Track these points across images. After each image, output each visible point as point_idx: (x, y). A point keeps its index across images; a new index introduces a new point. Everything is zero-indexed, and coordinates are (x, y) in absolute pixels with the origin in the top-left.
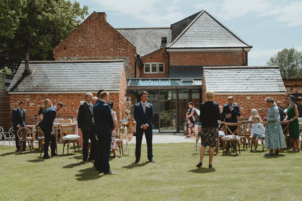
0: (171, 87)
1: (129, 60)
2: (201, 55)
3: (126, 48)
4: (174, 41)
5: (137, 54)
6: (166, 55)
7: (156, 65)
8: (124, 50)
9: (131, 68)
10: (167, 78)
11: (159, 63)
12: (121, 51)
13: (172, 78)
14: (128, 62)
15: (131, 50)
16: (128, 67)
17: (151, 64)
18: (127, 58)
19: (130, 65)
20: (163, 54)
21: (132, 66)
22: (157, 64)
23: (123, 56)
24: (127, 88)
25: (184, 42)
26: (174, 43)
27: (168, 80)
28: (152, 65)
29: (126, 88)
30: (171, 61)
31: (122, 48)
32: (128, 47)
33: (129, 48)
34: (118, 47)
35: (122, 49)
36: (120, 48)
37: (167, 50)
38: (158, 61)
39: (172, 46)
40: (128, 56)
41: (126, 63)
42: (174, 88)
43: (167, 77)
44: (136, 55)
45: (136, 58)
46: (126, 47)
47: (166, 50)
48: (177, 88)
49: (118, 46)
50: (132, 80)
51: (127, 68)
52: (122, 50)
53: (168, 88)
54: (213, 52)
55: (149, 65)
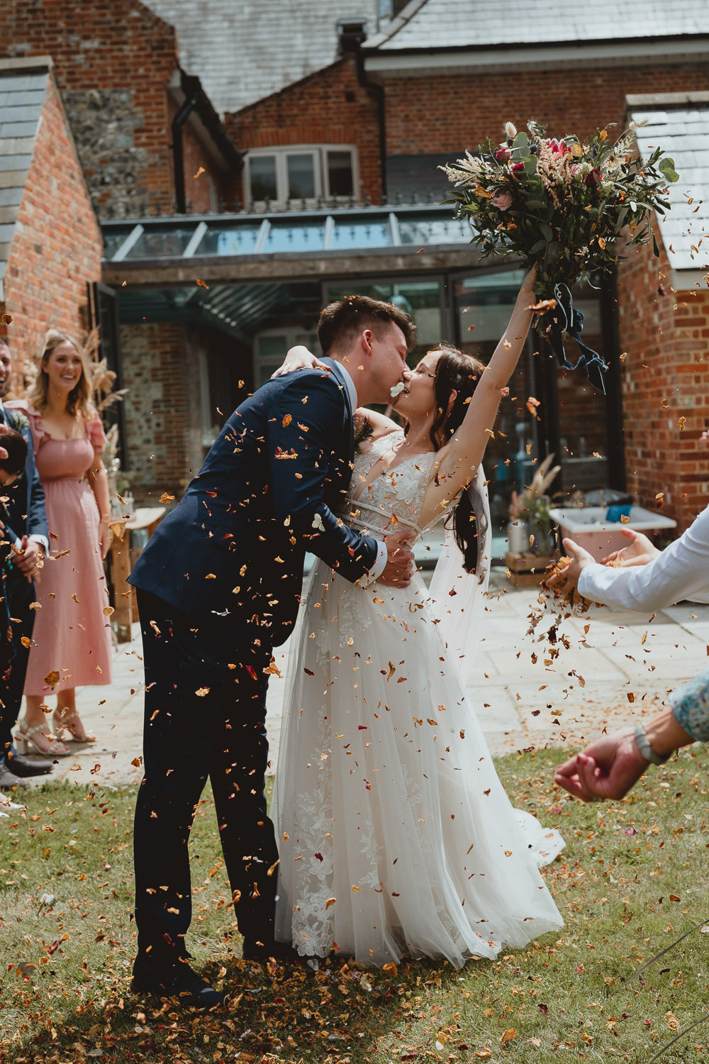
0: (404, 256)
1: (133, 114)
2: (562, 89)
3: (113, 35)
4: (406, 12)
5: (183, 72)
6: (363, 100)
7: (309, 158)
8: (98, 51)
9: (151, 160)
10: (373, 209)
11: (327, 148)
12: (80, 58)
13: (405, 207)
14: (130, 124)
15: (141, 49)
16: (134, 158)
17: (281, 156)
18: (124, 97)
19: (144, 145)
20: (350, 97)
21: (155, 151)
22: (317, 154)
23: (95, 86)
24: (104, 278)
25: (461, 16)
26: (407, 21)
27: (383, 218)
28: (291, 159)
29: (95, 276)
30: (395, 128)
31: (86, 38)
32: (124, 29)
33: (129, 33)
34: (60, 32)
35: (87, 45)
36: (75, 38)
37: (371, 65)
38: (319, 138)
39: (398, 36)
40: (128, 85)
41: (120, 129)
42: (427, 262)
43: (374, 202)
44: (176, 82)
45: (181, 98)
46: (113, 29)
47: (360, 65)
48: (443, 261)
49: (61, 25)
50: (148, 228)
51: (126, 160)
52: (86, 51)
53: (384, 267)
54: (632, 68)
55: (272, 160)
